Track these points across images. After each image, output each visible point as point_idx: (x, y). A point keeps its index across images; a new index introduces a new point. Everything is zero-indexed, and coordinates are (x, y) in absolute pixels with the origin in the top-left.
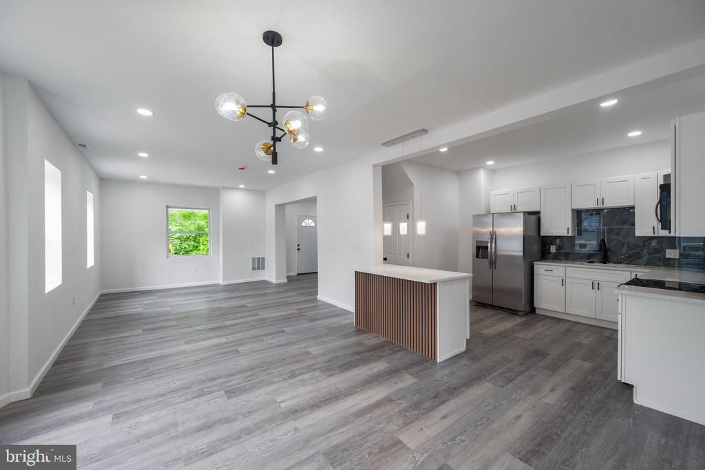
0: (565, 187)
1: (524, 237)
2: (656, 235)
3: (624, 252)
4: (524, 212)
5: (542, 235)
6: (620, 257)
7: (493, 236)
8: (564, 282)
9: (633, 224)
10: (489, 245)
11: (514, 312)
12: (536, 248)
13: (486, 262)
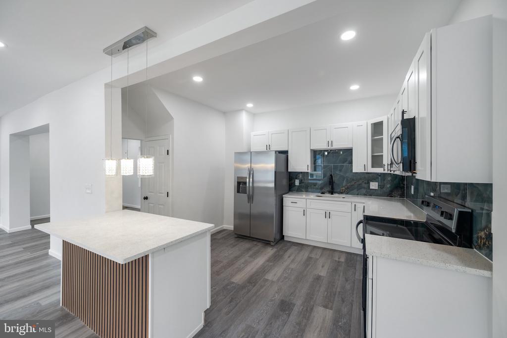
0: (306, 131)
1: (275, 172)
2: (366, 172)
3: (344, 184)
4: (276, 151)
5: (289, 171)
6: (342, 189)
7: (251, 172)
8: (305, 211)
9: (351, 163)
10: (248, 180)
11: (267, 243)
12: (285, 182)
13: (244, 197)
